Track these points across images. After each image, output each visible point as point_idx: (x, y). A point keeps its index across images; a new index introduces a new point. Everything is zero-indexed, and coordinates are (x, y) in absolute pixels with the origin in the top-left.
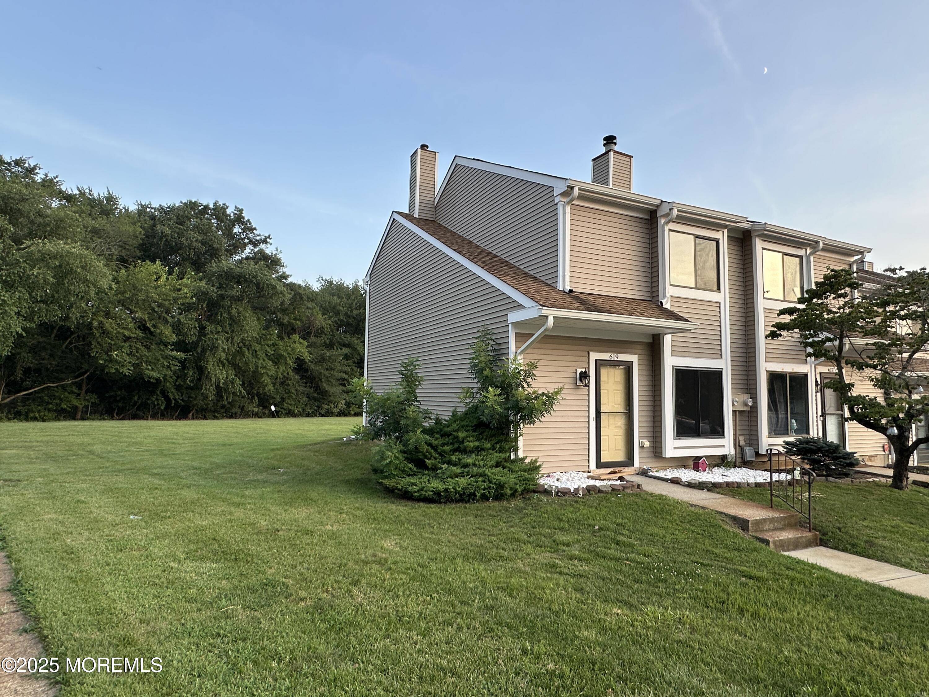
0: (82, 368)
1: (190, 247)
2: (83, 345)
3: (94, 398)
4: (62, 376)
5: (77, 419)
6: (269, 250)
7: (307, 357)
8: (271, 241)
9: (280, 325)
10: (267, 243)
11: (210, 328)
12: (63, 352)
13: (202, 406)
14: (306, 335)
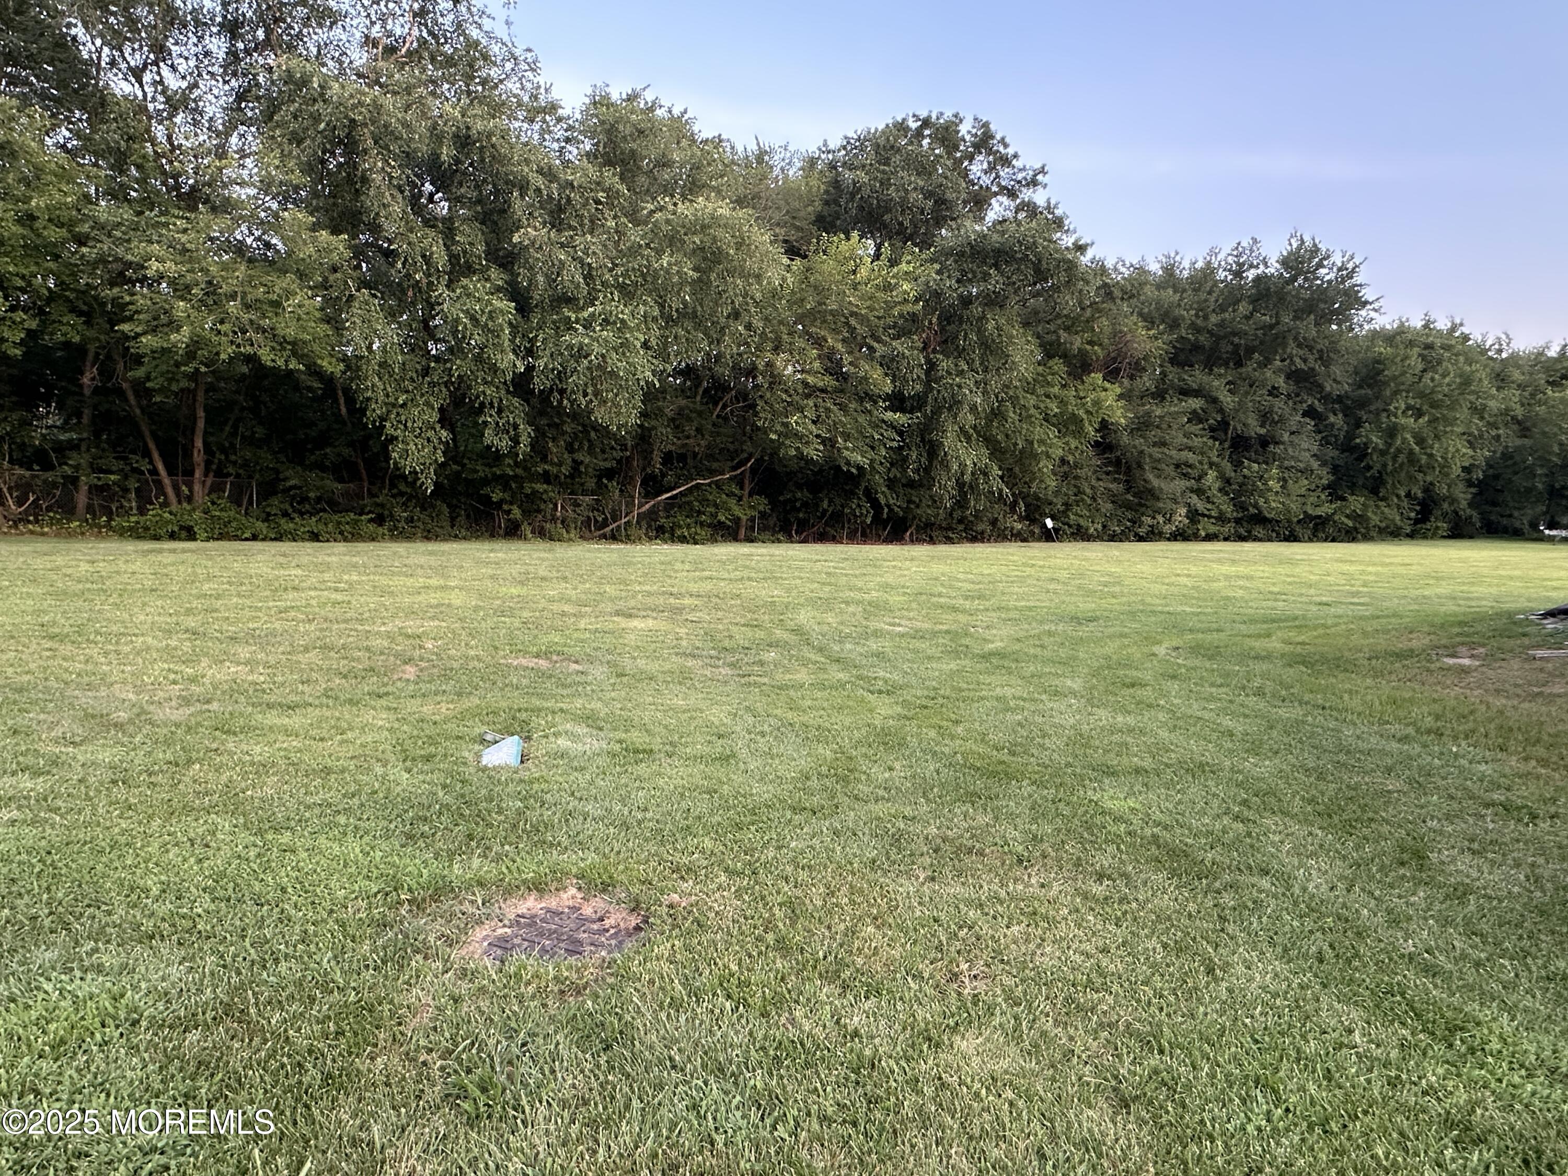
0: (742, 451)
1: (905, 206)
2: (743, 408)
3: (762, 503)
4: (715, 465)
5: (740, 541)
6: (1039, 197)
7: (1120, 415)
8: (1046, 179)
9: (1066, 356)
10: (1037, 183)
11: (945, 364)
12: (714, 424)
13: (929, 517)
14: (1112, 375)
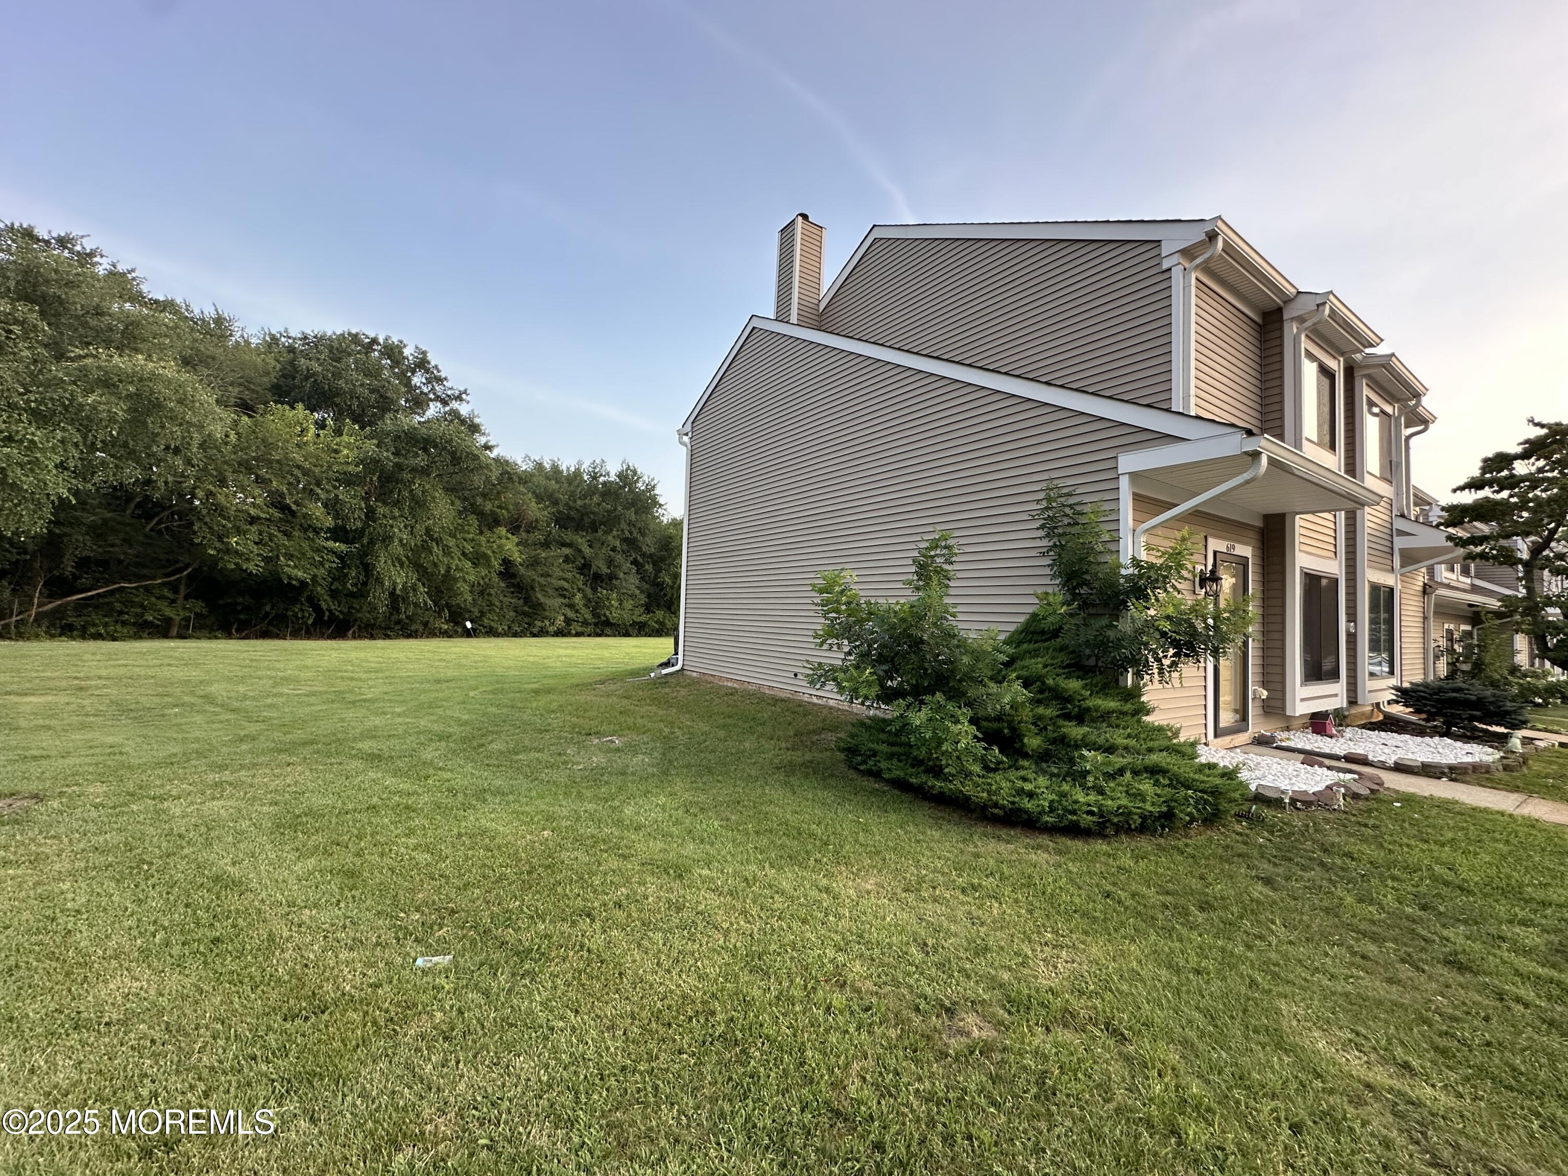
0: (178, 561)
1: (353, 395)
2: (179, 526)
3: (199, 606)
4: (145, 571)
5: (172, 638)
6: (464, 410)
7: (517, 557)
8: (468, 398)
9: (480, 514)
10: (461, 400)
11: (381, 510)
12: (146, 536)
13: (369, 620)
14: (514, 529)
